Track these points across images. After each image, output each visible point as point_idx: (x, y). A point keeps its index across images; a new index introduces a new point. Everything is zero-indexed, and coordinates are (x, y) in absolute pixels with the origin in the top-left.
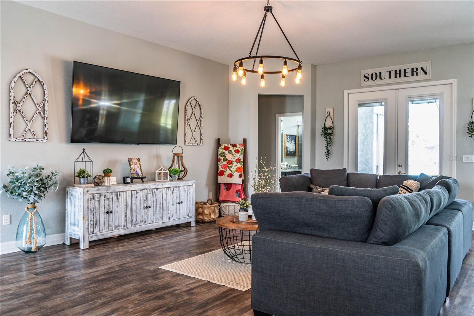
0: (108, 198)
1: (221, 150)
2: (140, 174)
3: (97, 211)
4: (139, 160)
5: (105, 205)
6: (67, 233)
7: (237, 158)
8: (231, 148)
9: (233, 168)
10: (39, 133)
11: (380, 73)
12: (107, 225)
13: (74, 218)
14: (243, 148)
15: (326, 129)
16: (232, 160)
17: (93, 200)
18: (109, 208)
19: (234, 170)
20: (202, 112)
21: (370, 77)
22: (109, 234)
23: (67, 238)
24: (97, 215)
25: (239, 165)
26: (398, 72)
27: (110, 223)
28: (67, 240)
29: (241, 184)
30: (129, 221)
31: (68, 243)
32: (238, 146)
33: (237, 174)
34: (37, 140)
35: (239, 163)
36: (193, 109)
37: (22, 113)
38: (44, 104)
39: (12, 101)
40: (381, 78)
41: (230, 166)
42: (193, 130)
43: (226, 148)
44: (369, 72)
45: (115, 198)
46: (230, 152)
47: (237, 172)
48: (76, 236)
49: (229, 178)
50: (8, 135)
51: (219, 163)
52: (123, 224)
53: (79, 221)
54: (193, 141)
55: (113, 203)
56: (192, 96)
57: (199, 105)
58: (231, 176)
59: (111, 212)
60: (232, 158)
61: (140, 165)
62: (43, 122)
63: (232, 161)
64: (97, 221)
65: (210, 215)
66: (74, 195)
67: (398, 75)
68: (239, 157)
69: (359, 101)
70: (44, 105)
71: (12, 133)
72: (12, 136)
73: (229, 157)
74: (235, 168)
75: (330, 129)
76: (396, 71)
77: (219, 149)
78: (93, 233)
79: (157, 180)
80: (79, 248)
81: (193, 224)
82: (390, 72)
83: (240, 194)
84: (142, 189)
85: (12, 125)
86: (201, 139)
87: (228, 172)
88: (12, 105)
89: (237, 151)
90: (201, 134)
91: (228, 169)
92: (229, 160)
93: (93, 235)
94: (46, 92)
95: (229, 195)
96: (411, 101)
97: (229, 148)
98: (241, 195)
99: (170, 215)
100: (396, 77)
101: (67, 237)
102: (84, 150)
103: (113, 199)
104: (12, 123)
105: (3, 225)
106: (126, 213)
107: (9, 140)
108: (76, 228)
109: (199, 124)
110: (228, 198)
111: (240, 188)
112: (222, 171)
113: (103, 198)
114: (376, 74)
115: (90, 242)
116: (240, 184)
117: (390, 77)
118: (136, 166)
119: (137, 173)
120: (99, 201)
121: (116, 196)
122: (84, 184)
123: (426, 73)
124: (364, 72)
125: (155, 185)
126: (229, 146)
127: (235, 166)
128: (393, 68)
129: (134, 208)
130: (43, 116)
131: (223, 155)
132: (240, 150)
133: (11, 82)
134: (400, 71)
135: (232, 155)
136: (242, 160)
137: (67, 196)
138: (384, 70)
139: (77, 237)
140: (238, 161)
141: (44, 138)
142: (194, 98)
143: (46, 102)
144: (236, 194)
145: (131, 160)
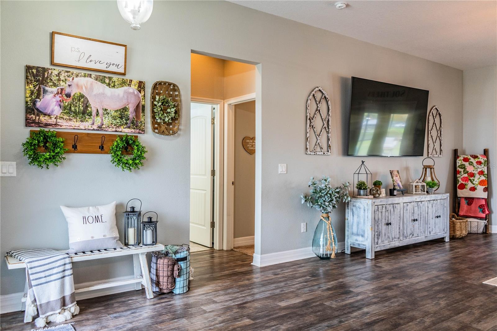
0: (388, 210)
1: (460, 162)
2: (401, 187)
3: (380, 223)
5: (385, 217)
6: (348, 242)
7: (479, 170)
8: (472, 160)
9: (476, 181)
10: (325, 146)
12: (387, 236)
13: (358, 228)
14: (486, 159)
16: (473, 172)
17: (378, 211)
18: (388, 220)
19: (477, 183)
20: (442, 121)
22: (388, 246)
23: (348, 248)
24: (380, 226)
25: (483, 178)
27: (389, 234)
28: (348, 250)
29: (485, 199)
30: (401, 234)
31: (348, 251)
32: (479, 156)
33: (480, 188)
34: (324, 153)
35: (482, 176)
36: (434, 119)
37: (314, 128)
38: (328, 119)
39: (308, 118)
41: (471, 178)
42: (434, 141)
43: (466, 160)
45: (392, 210)
46: (471, 164)
47: (481, 185)
48: (360, 245)
49: (472, 192)
50: (305, 149)
51: (458, 175)
52: (398, 236)
53: (364, 231)
54: (434, 152)
55: (391, 215)
56: (433, 106)
57: (440, 114)
58: (473, 189)
59: (390, 224)
60: (473, 170)
61: (400, 177)
62: (327, 135)
63: (473, 174)
64: (380, 232)
65: (461, 230)
66: (357, 206)
68: (482, 169)
70: (328, 121)
71: (308, 147)
72: (308, 149)
73: (470, 169)
74: (478, 181)
77: (458, 161)
78: (378, 244)
79: (414, 193)
80: (365, 258)
81: (447, 240)
83: (484, 209)
84: (410, 201)
85: (308, 139)
86: (441, 150)
87: (470, 185)
88: (308, 121)
89: (479, 163)
90: (441, 145)
91: (469, 182)
92: (470, 173)
93: (377, 245)
94: (330, 108)
95: (471, 209)
97: (470, 159)
98: (485, 211)
99: (431, 229)
101: (348, 246)
102: (363, 162)
103: (391, 211)
104: (308, 138)
105: (302, 232)
106: (399, 226)
107: (306, 154)
108: (360, 239)
109: (439, 135)
110: (470, 213)
111: (483, 202)
112: (462, 184)
113: (384, 208)
115: (375, 252)
116: (483, 199)
118: (397, 178)
119: (399, 186)
120: (382, 212)
121: (393, 208)
122: (364, 195)
125: (420, 197)
126: (469, 157)
127: (477, 179)
129: (405, 220)
130: (327, 130)
131: (463, 167)
132: (483, 161)
133: (307, 100)
135: (474, 167)
136: (486, 173)
137: (348, 206)
139: (362, 247)
140: (481, 173)
141: (328, 151)
142: (436, 107)
143: (330, 118)
144: (479, 210)
145: (392, 172)
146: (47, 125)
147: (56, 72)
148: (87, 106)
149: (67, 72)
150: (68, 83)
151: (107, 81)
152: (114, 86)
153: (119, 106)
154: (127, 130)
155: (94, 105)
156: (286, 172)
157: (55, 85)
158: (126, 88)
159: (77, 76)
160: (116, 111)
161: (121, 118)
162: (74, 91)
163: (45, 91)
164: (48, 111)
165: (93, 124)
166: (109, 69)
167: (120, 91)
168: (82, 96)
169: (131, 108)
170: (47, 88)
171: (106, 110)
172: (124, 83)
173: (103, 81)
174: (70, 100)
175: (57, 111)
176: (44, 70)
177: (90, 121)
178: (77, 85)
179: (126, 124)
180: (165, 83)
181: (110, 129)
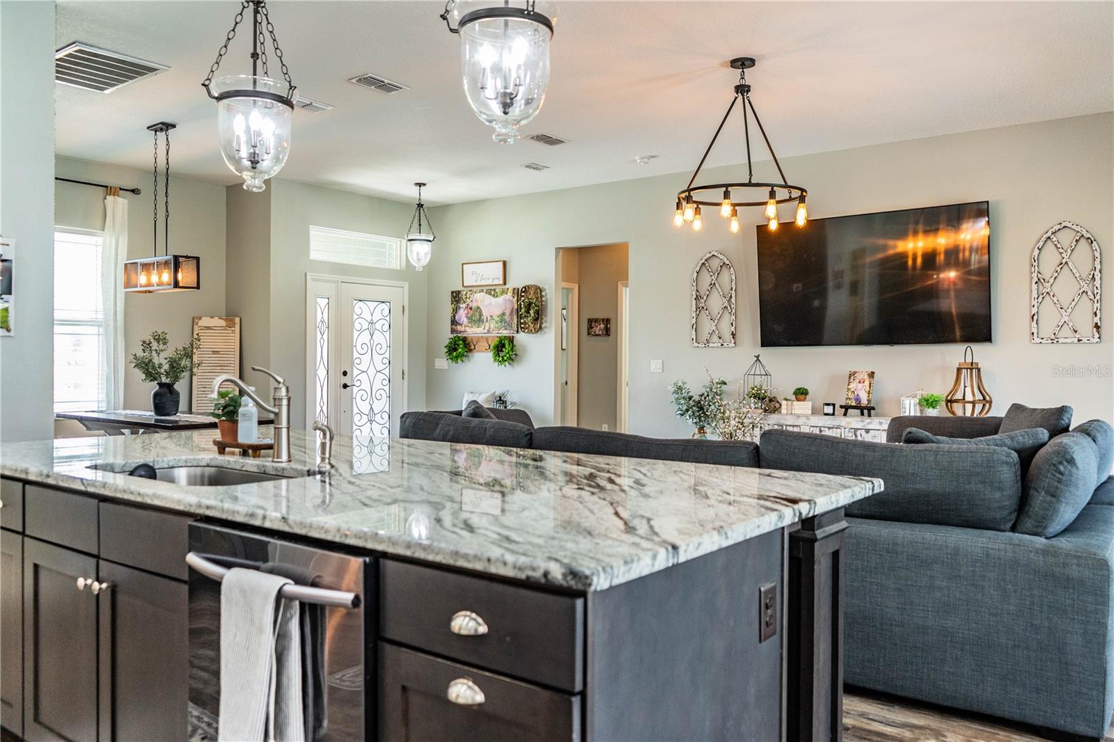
2: (864, 402)
4: (872, 375)
10: (727, 335)
20: (1097, 255)
34: (722, 345)
36: (1060, 253)
37: (706, 309)
38: (731, 295)
39: (694, 297)
42: (1063, 304)
50: (690, 340)
54: (1065, 333)
57: (1087, 239)
61: (870, 384)
62: (730, 319)
70: (731, 297)
71: (693, 336)
72: (694, 340)
85: (694, 326)
86: (1096, 326)
88: (694, 302)
90: (1094, 314)
94: (733, 277)
102: (757, 357)
107: (691, 346)
109: (1086, 288)
119: (858, 399)
130: (730, 311)
141: (731, 342)
142: (1066, 224)
145: (854, 374)
146: (461, 332)
147: (465, 293)
148: (481, 315)
149: (471, 291)
150: (471, 299)
151: (493, 293)
152: (497, 297)
153: (499, 312)
154: (505, 332)
155: (485, 314)
156: (661, 371)
157: (464, 302)
158: (504, 296)
159: (476, 293)
160: (498, 317)
161: (501, 322)
162: (474, 305)
163: (460, 308)
164: (461, 322)
165: (484, 329)
166: (494, 283)
167: (500, 300)
168: (478, 308)
169: (508, 313)
170: (460, 305)
171: (492, 316)
172: (503, 292)
173: (490, 294)
174: (472, 312)
175: (464, 320)
176: (459, 292)
177: (483, 327)
178: (476, 299)
179: (504, 326)
180: (532, 286)
181: (494, 332)
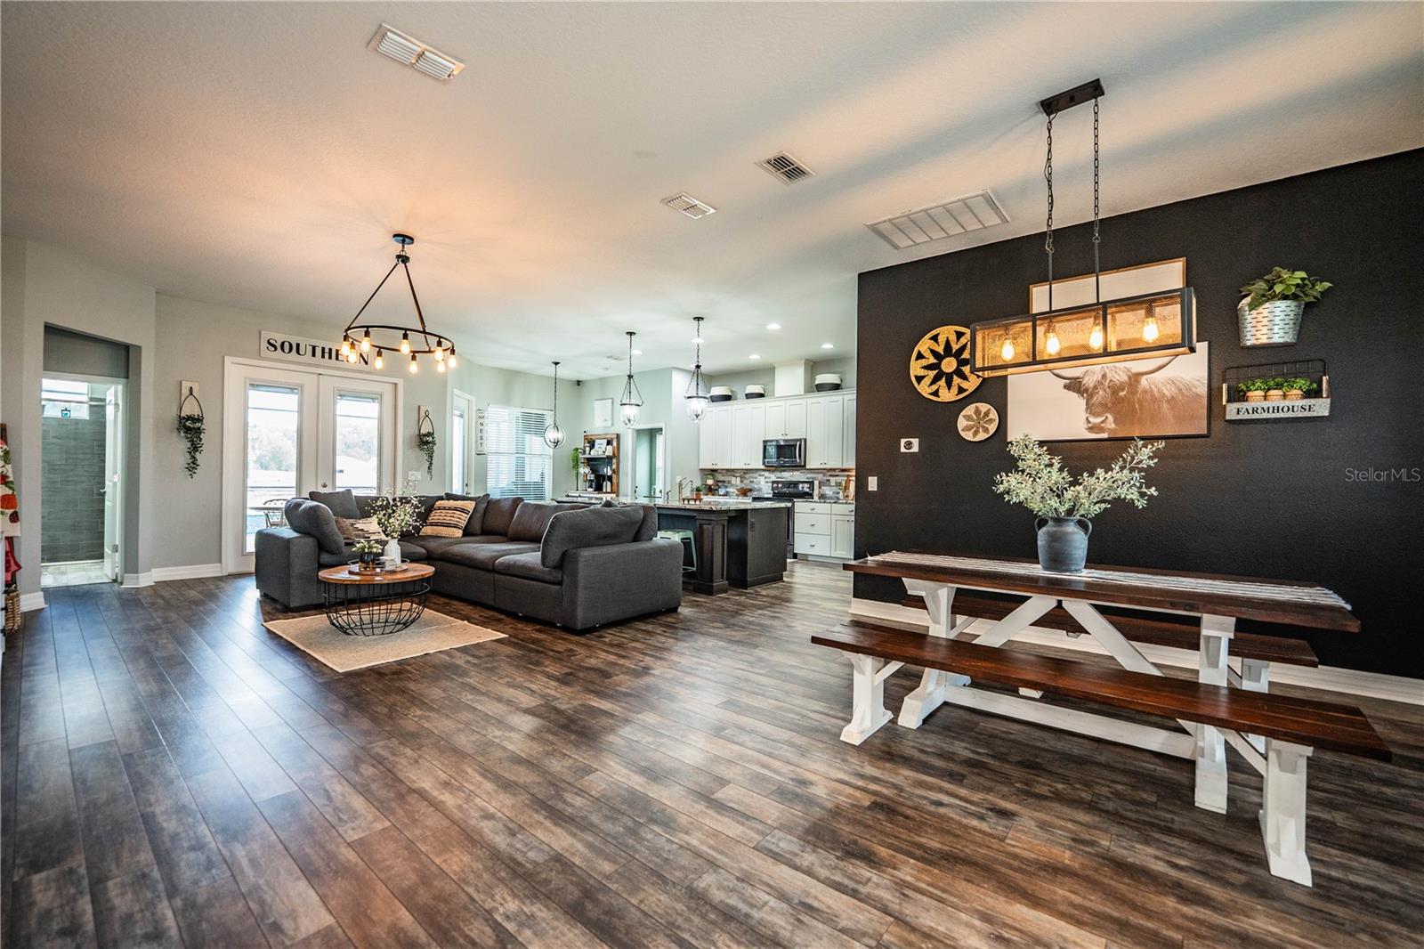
11: (298, 345)
14: (6, 447)
15: (189, 418)
21: (278, 345)
25: (6, 491)
26: (327, 350)
40: (298, 352)
44: (279, 338)
67: (327, 355)
69: (250, 379)
75: (200, 420)
76: (323, 349)
82: (314, 348)
96: (341, 396)
100: (323, 357)
114: (291, 345)
117: (314, 355)
123: (366, 363)
124: (266, 335)
128: (320, 344)
134: (330, 350)
136: (12, 478)
138: (305, 343)
